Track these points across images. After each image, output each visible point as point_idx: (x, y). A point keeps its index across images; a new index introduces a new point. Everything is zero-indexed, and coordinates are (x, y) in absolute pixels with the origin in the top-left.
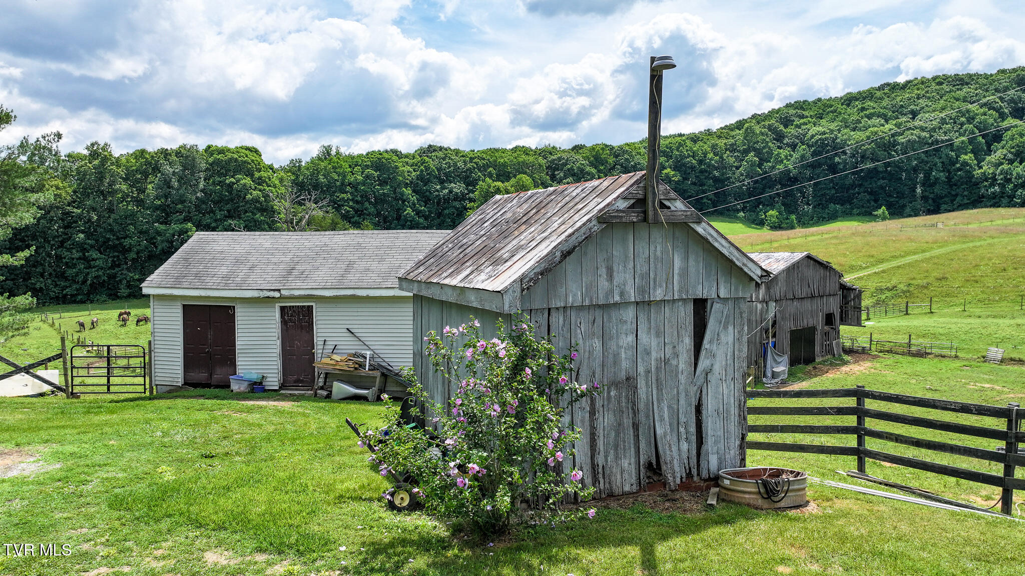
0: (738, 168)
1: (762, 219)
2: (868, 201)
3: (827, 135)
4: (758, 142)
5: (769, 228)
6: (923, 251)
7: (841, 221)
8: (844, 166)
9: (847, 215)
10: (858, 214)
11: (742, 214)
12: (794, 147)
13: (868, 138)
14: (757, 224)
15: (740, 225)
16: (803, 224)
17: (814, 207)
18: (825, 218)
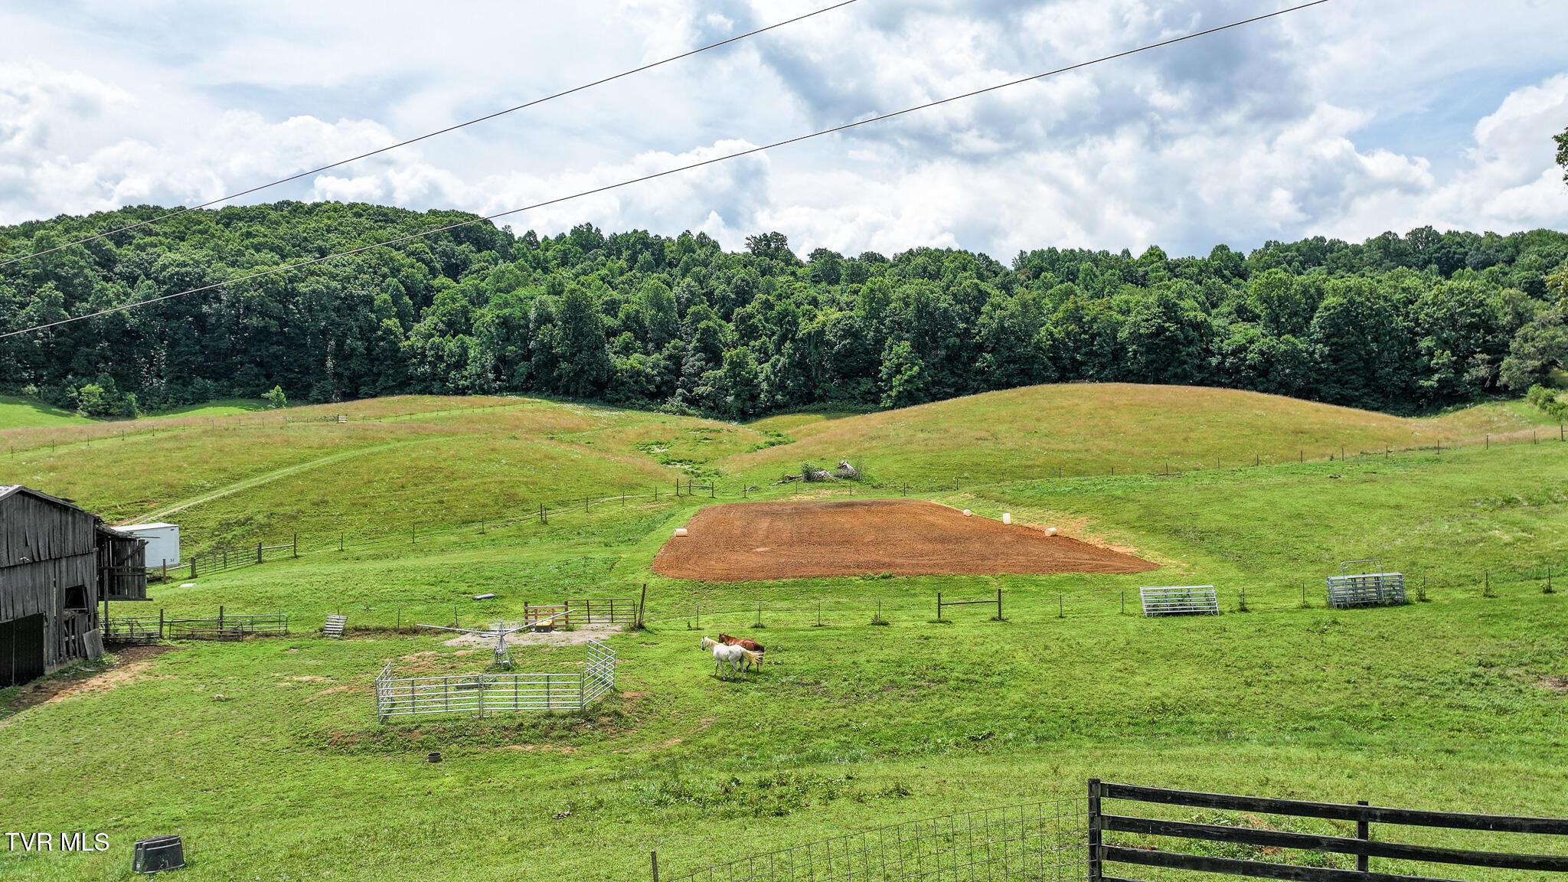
0: (23, 306)
1: (73, 399)
2: (257, 376)
3: (188, 269)
4: (64, 265)
5: (85, 414)
6: (303, 461)
7: (214, 405)
8: (218, 320)
9: (224, 396)
10: (242, 396)
11: (32, 388)
12: (132, 280)
13: (254, 280)
14: (62, 407)
15: (28, 408)
16: (151, 410)
17: (170, 382)
18: (187, 400)
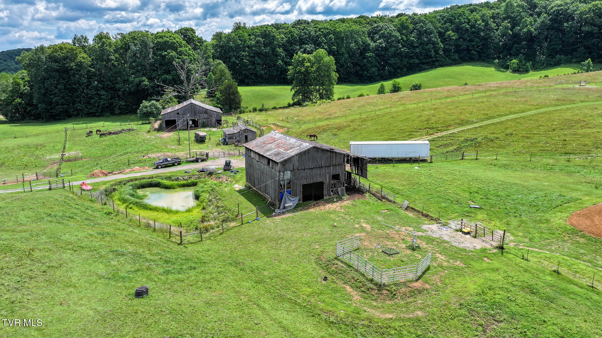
0: (497, 30)
1: (508, 65)
2: (584, 53)
3: (562, 7)
4: (514, 12)
5: (511, 71)
7: (562, 67)
8: (571, 29)
9: (568, 63)
10: (576, 62)
11: (497, 61)
12: (539, 14)
13: (590, 8)
14: (504, 68)
15: (493, 69)
16: (535, 68)
17: (547, 57)
18: (552, 64)
